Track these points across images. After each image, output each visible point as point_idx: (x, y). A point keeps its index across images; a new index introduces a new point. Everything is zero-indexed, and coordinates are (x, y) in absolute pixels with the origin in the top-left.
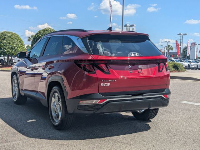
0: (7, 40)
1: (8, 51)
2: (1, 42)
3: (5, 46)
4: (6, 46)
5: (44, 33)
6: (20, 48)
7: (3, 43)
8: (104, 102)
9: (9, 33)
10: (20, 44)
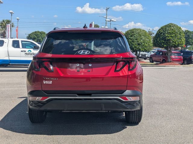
0: (135, 37)
1: (135, 47)
2: (130, 39)
3: (132, 42)
4: (134, 42)
5: (166, 29)
6: (147, 44)
7: (131, 39)
8: (46, 100)
9: (138, 29)
10: (147, 39)
